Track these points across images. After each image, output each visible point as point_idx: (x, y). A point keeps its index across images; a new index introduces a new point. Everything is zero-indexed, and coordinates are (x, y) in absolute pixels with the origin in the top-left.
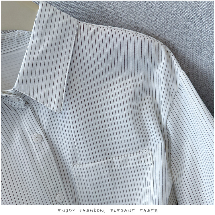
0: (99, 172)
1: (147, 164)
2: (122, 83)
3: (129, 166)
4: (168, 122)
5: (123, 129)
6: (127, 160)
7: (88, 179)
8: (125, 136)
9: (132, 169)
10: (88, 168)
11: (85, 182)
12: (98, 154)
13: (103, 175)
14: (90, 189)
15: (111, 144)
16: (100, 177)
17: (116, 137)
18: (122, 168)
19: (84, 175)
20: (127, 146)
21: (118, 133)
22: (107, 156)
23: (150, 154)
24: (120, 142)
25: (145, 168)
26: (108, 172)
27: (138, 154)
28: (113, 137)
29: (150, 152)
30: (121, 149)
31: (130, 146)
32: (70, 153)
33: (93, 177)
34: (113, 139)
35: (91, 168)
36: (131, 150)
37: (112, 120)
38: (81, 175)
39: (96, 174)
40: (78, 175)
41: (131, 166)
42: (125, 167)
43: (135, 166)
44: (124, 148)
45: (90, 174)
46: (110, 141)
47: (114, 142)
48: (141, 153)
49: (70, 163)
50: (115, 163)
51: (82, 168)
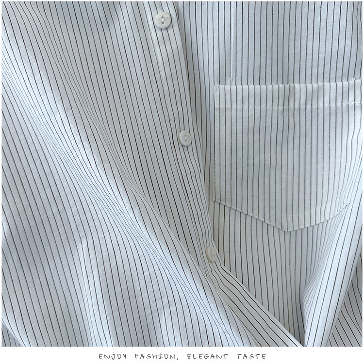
0: (263, 106)
1: (358, 103)
3: (321, 105)
6: (321, 92)
7: (240, 115)
9: (327, 112)
10: (246, 93)
11: (234, 121)
12: (269, 70)
13: (269, 112)
14: (240, 135)
15: (297, 57)
16: (263, 115)
18: (309, 107)
19: (234, 106)
20: (327, 66)
21: (316, 36)
22: (286, 77)
24: (315, 56)
26: (281, 108)
27: (345, 83)
28: (304, 42)
30: (315, 70)
31: (334, 65)
32: (216, 60)
33: (252, 113)
34: (304, 48)
35: (252, 94)
36: (333, 75)
38: (228, 106)
39: (257, 108)
40: (222, 106)
41: (325, 105)
42: (315, 106)
43: (333, 105)
44: (321, 69)
45: (246, 107)
46: (298, 51)
47: (303, 53)
48: (351, 82)
49: (212, 80)
50: (297, 96)
51: (234, 93)
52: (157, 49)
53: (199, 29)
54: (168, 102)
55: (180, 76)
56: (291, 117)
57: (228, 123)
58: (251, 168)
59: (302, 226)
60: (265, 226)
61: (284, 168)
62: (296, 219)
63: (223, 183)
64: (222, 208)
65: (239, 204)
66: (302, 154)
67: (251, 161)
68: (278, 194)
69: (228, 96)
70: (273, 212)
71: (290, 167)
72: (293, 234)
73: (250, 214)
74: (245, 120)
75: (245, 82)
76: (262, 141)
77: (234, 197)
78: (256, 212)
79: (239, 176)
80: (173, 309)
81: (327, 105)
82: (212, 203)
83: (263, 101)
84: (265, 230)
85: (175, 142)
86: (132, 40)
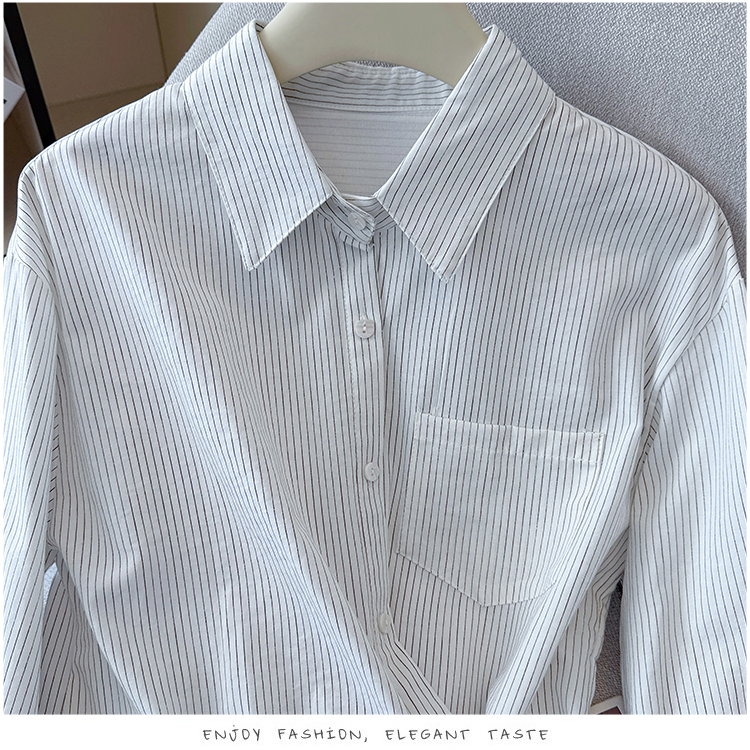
0: (472, 447)
1: (585, 461)
2: (595, 263)
3: (541, 456)
4: (668, 383)
5: (561, 368)
6: (543, 441)
7: (442, 452)
8: (559, 384)
9: (548, 465)
10: (452, 429)
11: (435, 458)
12: (483, 406)
13: (478, 456)
14: (439, 476)
15: (520, 395)
16: (470, 456)
17: (536, 381)
18: (526, 455)
19: (437, 441)
21: (545, 375)
22: (503, 416)
23: (601, 442)
24: (541, 397)
25: (577, 468)
26: (492, 451)
27: (573, 434)
28: (529, 379)
29: (602, 438)
30: (539, 412)
31: (562, 411)
32: (422, 384)
33: (457, 452)
34: (528, 385)
35: (460, 430)
36: (560, 422)
37: (543, 341)
38: (430, 439)
39: (465, 448)
40: (423, 438)
41: (547, 456)
42: (533, 456)
43: (556, 458)
44: (546, 413)
45: (451, 444)
46: (521, 387)
47: (527, 391)
48: (581, 434)
49: (414, 405)
50: (514, 440)
51: (438, 425)
52: (353, 361)
53: (406, 344)
54: (357, 426)
55: (375, 396)
56: (504, 464)
57: (428, 459)
58: (448, 518)
59: (502, 602)
60: (457, 595)
61: (490, 525)
62: (496, 592)
63: (411, 532)
64: (407, 563)
65: (428, 562)
66: (513, 509)
67: (449, 510)
68: (479, 557)
69: (431, 429)
70: (469, 578)
71: (497, 524)
72: (491, 610)
73: (441, 577)
74: (449, 459)
75: (453, 416)
76: (466, 487)
77: (423, 551)
78: (448, 574)
79: (433, 527)
80: (328, 686)
81: (548, 456)
82: (394, 556)
83: (473, 440)
84: (457, 601)
85: (359, 476)
86: (324, 346)
